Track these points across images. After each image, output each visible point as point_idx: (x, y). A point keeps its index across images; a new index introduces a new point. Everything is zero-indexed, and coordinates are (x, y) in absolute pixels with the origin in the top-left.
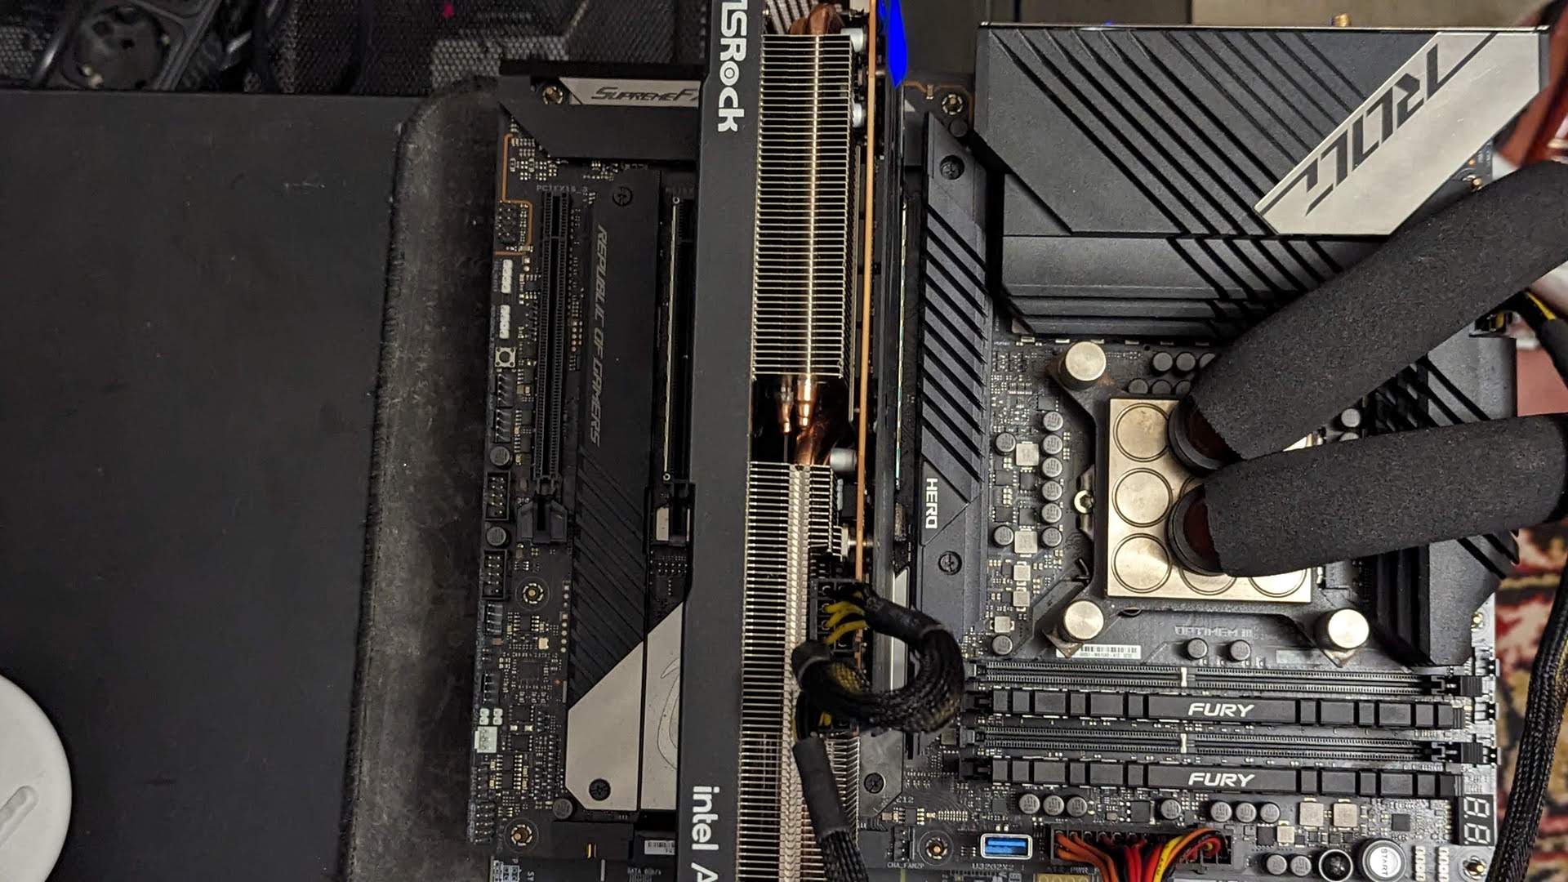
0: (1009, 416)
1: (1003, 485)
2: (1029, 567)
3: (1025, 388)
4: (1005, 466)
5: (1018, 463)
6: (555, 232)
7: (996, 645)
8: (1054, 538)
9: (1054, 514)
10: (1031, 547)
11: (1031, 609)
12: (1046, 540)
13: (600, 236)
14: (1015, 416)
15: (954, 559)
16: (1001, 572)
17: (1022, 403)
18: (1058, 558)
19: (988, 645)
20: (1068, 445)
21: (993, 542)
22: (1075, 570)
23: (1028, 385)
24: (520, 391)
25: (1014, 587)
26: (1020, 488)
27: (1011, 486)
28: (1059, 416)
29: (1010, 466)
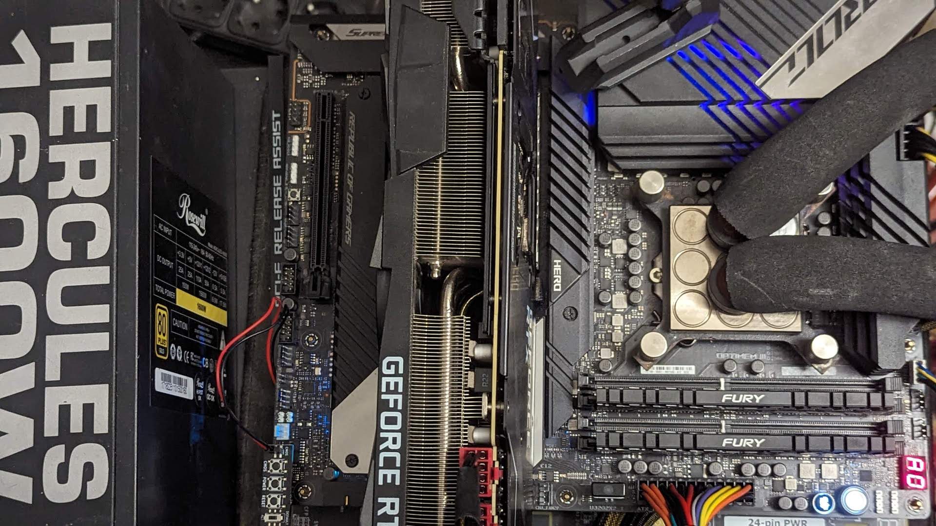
0: (607, 223)
1: (604, 267)
2: (622, 317)
3: (617, 206)
4: (606, 254)
5: (614, 252)
6: (324, 117)
7: (601, 367)
8: (636, 298)
9: (637, 283)
10: (623, 304)
11: (624, 344)
12: (632, 299)
13: (351, 118)
14: (611, 223)
15: (573, 311)
16: (604, 321)
17: (615, 215)
18: (640, 312)
19: (596, 366)
20: (645, 240)
21: (598, 302)
22: (651, 318)
23: (619, 204)
24: (303, 215)
25: (613, 330)
26: (615, 268)
27: (610, 267)
28: (639, 221)
29: (609, 255)
